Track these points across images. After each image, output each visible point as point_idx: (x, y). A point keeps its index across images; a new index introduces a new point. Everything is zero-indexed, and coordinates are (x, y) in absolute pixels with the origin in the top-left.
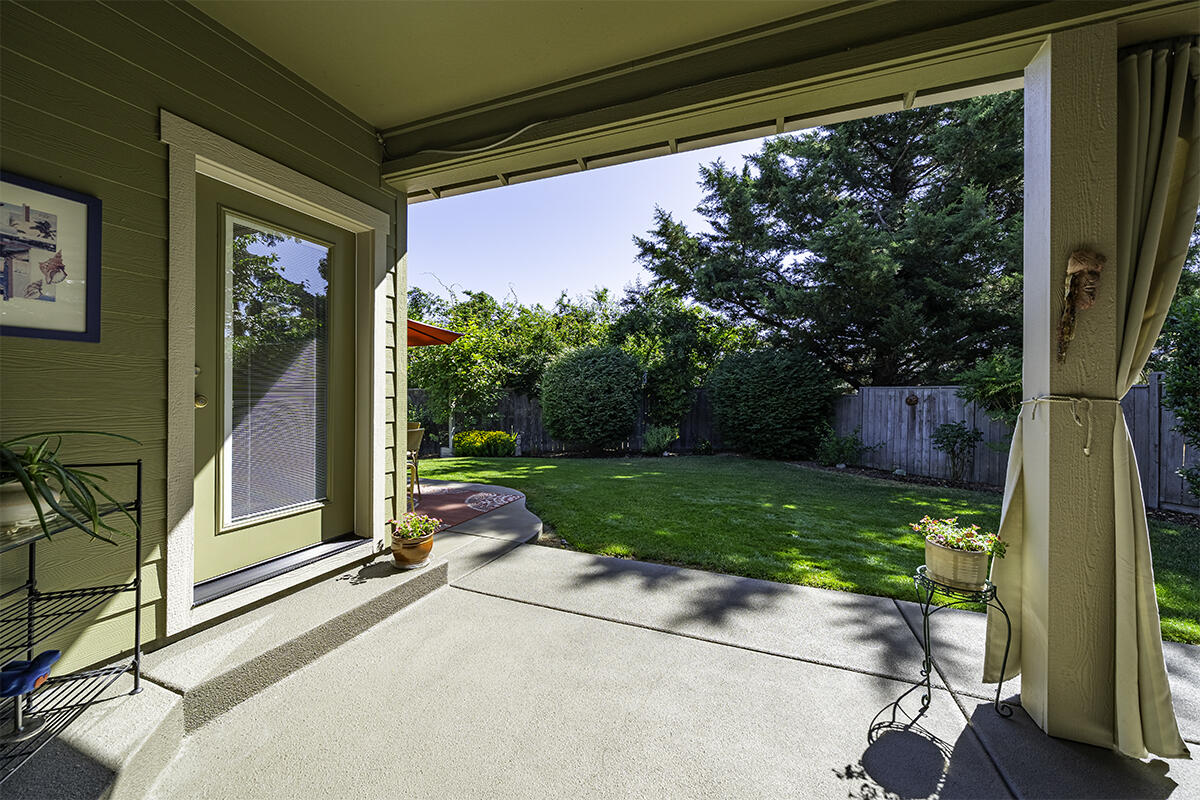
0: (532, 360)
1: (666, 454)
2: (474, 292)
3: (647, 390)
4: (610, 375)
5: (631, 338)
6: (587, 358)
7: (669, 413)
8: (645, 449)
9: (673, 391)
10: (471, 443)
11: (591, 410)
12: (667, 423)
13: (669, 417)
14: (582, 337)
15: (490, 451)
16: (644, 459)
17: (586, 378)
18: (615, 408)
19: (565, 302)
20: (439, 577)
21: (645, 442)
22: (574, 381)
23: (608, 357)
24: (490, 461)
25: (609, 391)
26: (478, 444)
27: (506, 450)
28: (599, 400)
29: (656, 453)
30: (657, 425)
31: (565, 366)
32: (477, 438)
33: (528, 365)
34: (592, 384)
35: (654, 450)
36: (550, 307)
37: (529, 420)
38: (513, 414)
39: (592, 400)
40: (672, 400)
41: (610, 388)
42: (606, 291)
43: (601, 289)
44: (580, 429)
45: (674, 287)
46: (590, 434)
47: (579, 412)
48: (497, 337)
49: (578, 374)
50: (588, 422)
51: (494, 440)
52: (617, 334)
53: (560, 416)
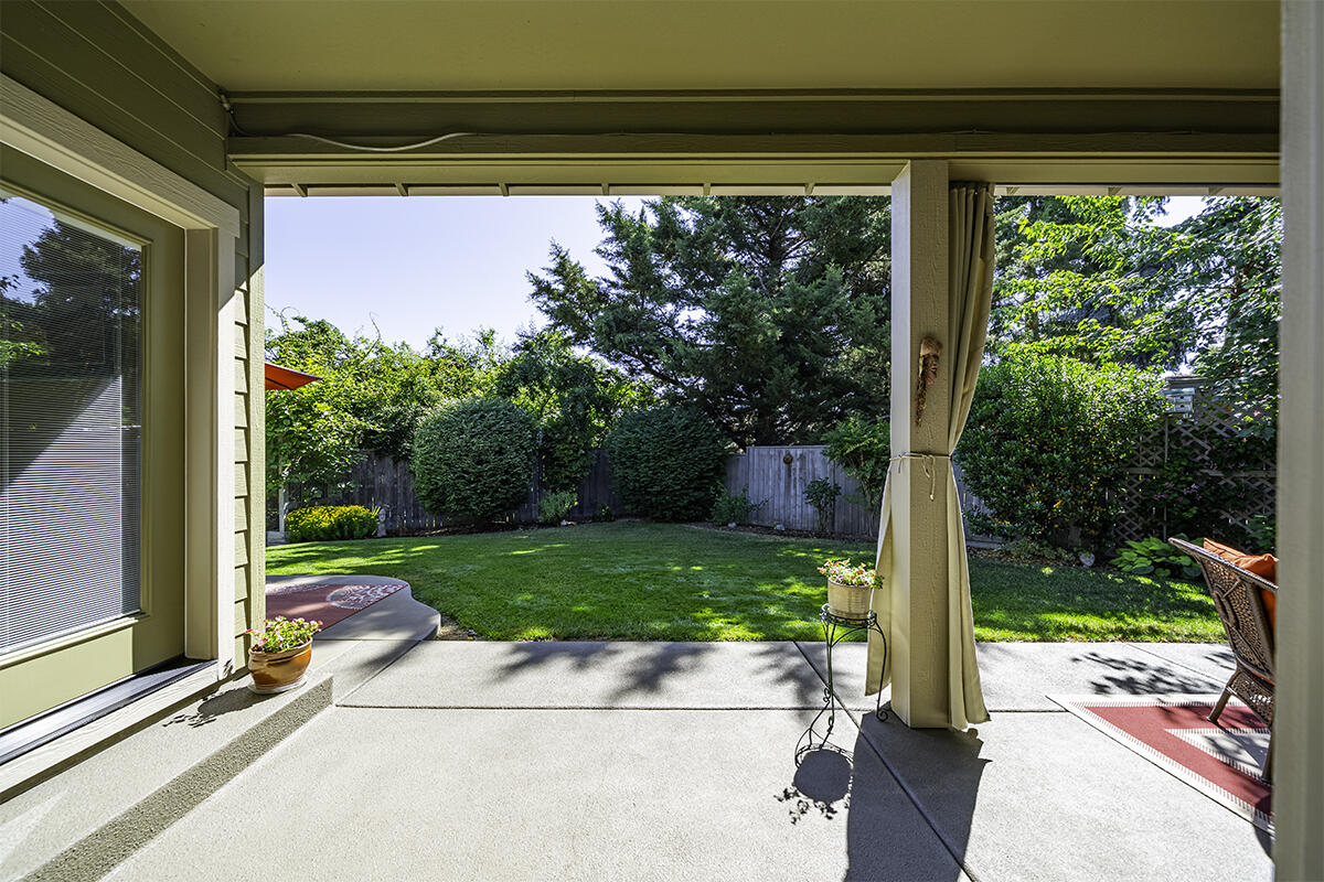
0: (400, 413)
1: (564, 523)
2: (311, 320)
3: (542, 451)
4: (501, 433)
5: (523, 390)
6: (473, 413)
7: (567, 477)
8: (541, 519)
9: (572, 452)
10: (313, 523)
11: (479, 475)
12: (565, 487)
13: (567, 481)
14: (461, 386)
15: (342, 533)
16: (541, 530)
17: (472, 437)
18: (507, 472)
19: (440, 341)
20: (322, 695)
21: (540, 510)
22: (457, 441)
23: (498, 411)
24: (346, 545)
25: (500, 452)
26: (325, 525)
27: (366, 530)
28: (488, 462)
29: (554, 523)
30: (554, 491)
31: (444, 422)
32: (322, 517)
33: (393, 419)
34: (480, 444)
35: (552, 519)
36: (420, 348)
37: (394, 490)
38: (373, 483)
39: (480, 462)
40: (570, 462)
41: (501, 448)
42: (493, 332)
43: (487, 331)
44: (464, 498)
45: (570, 333)
46: (477, 505)
47: (464, 478)
48: (350, 381)
49: (462, 431)
50: (475, 489)
51: (349, 518)
52: (510, 381)
53: (441, 484)
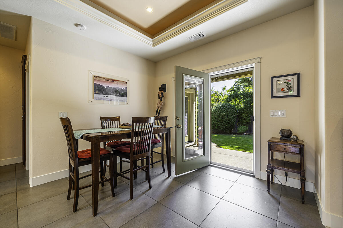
1: (244, 134)
3: (238, 116)
4: (227, 111)
5: (233, 100)
6: (221, 107)
7: (245, 122)
8: (238, 132)
9: (247, 116)
11: (222, 121)
12: (244, 125)
13: (245, 123)
14: (218, 100)
16: (238, 135)
17: (221, 113)
18: (229, 121)
19: (213, 90)
21: (238, 130)
22: (218, 113)
23: (227, 106)
25: (227, 116)
28: (225, 118)
29: (241, 134)
30: (241, 125)
34: (223, 114)
35: (241, 132)
39: (223, 118)
40: (246, 118)
41: (227, 115)
43: (224, 87)
44: (219, 126)
45: (247, 84)
46: (222, 128)
47: (219, 122)
49: (219, 111)
50: (222, 124)
52: (229, 99)
